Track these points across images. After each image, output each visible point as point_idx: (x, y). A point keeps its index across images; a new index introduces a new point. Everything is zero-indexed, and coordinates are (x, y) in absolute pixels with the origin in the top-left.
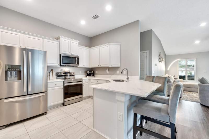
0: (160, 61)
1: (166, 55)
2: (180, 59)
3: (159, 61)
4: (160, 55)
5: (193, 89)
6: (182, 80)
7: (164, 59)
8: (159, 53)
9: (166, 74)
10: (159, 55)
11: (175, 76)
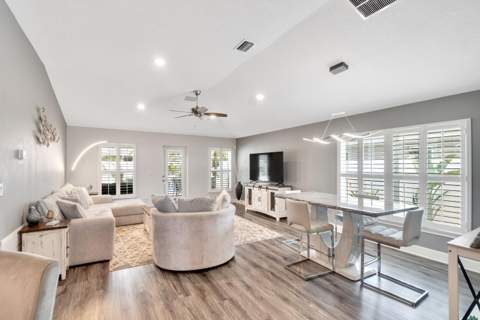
0: (44, 143)
1: (68, 124)
2: (104, 142)
3: (38, 139)
4: (40, 119)
5: (134, 219)
6: (108, 196)
7: (58, 134)
8: (38, 110)
9: (65, 183)
10: (37, 117)
11: (91, 187)
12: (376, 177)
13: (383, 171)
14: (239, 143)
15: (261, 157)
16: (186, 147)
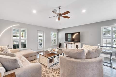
12: (109, 39)
13: (110, 37)
14: (59, 31)
15: (69, 35)
16: (44, 31)
